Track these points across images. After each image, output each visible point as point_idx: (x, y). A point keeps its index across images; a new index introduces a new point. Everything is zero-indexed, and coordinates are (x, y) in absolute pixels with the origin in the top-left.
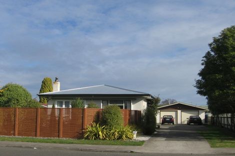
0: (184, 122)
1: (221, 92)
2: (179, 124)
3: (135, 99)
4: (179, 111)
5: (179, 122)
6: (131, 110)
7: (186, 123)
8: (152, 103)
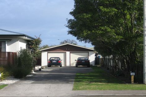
0: (73, 64)
1: (89, 32)
2: (67, 67)
3: (10, 40)
4: (68, 53)
5: (68, 64)
6: (5, 52)
7: (75, 65)
8: (33, 44)
